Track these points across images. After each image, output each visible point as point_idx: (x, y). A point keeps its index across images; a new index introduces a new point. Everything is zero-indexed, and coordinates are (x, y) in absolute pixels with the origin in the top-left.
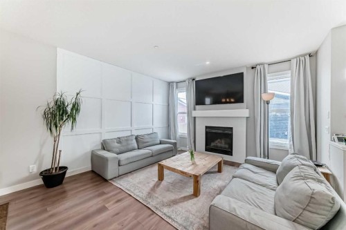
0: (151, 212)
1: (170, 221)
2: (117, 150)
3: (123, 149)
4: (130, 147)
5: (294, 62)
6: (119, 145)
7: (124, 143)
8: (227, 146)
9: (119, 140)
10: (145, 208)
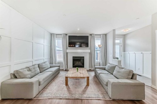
0: (80, 100)
1: (91, 98)
2: (29, 76)
3: (33, 74)
4: (37, 72)
5: (101, 35)
6: (30, 72)
7: (33, 70)
8: (81, 64)
9: (29, 69)
10: (75, 100)
